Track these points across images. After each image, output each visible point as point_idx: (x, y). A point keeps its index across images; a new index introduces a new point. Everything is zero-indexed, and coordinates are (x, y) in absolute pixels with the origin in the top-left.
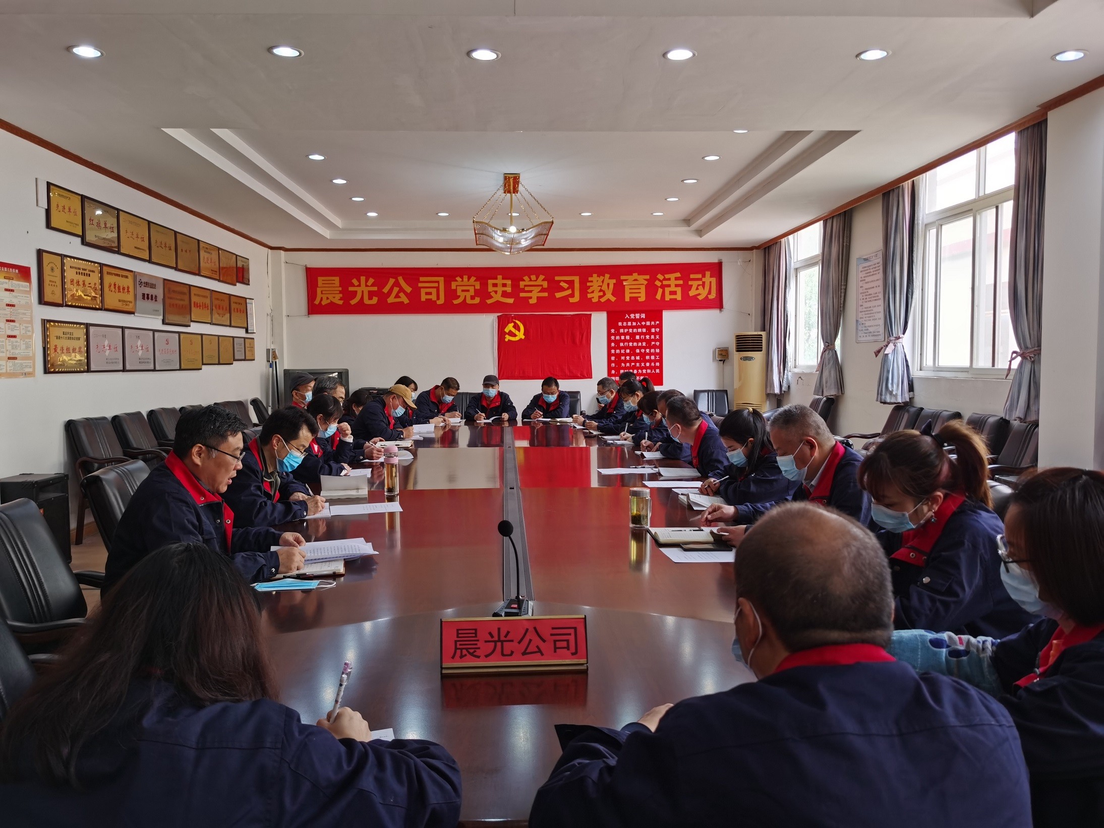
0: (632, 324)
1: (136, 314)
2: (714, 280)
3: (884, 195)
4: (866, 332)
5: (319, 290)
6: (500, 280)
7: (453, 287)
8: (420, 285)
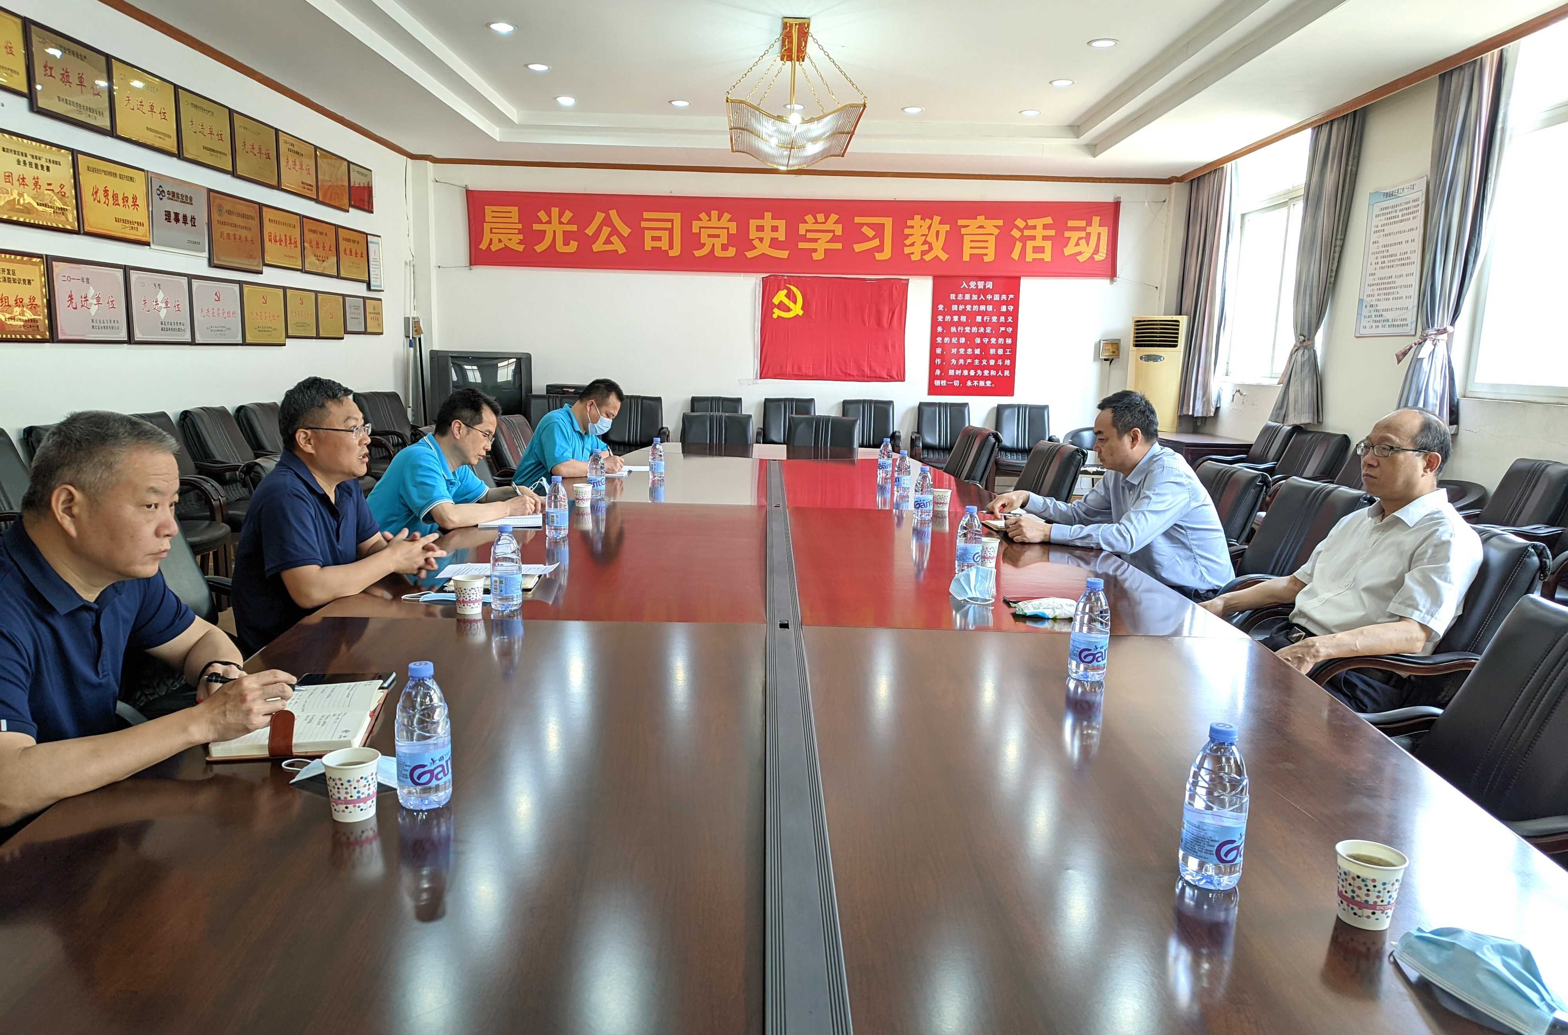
0: (971, 297)
1: (152, 246)
2: (1105, 232)
3: (1442, 77)
4: (1378, 319)
5: (487, 227)
6: (768, 221)
7: (695, 230)
8: (644, 224)
